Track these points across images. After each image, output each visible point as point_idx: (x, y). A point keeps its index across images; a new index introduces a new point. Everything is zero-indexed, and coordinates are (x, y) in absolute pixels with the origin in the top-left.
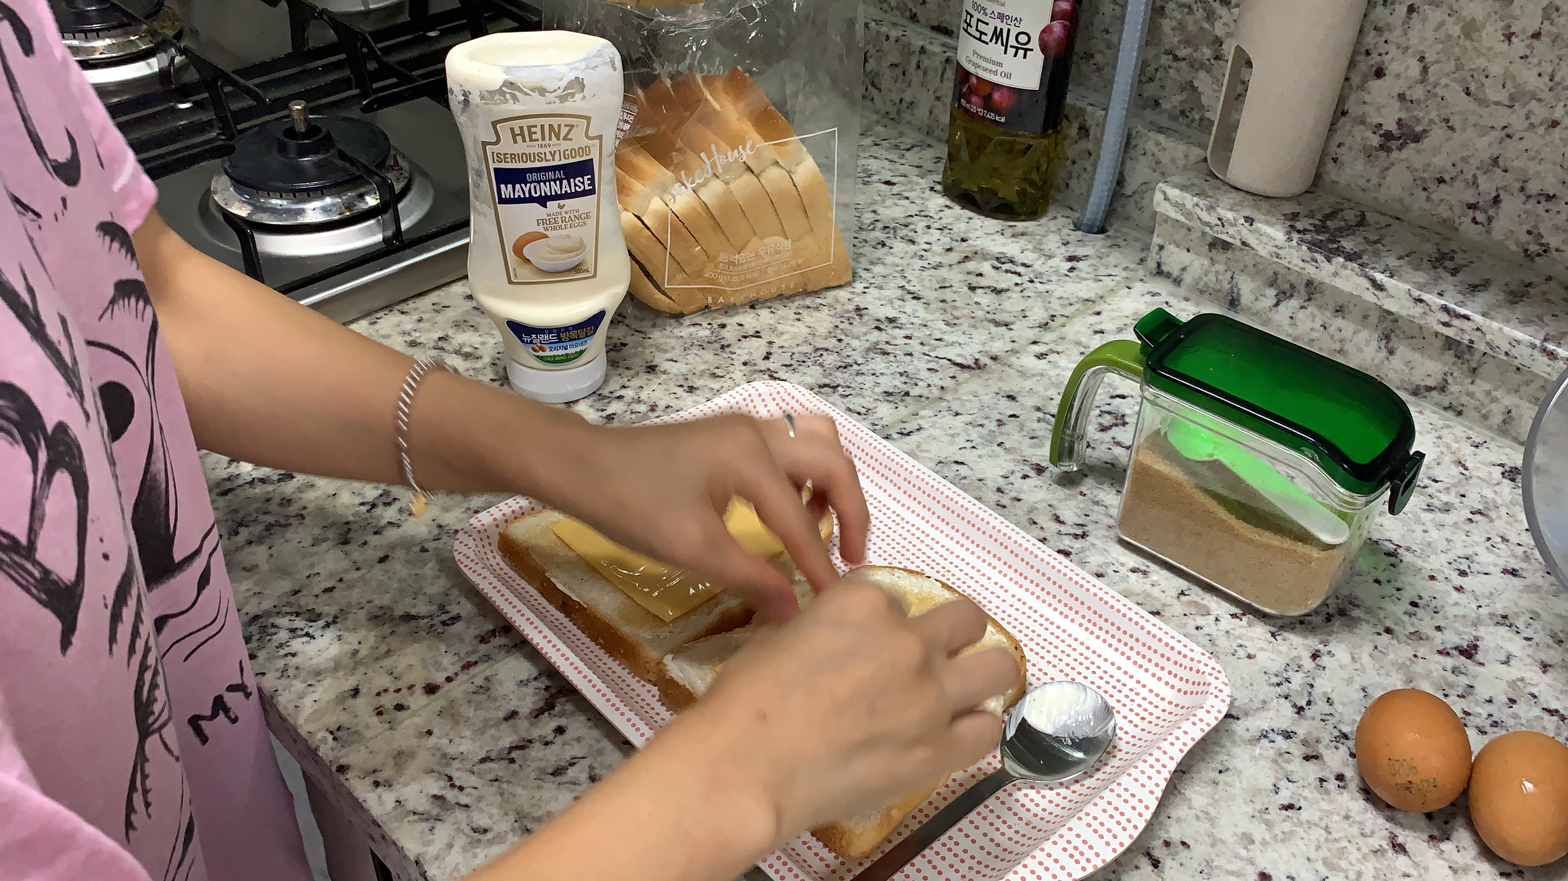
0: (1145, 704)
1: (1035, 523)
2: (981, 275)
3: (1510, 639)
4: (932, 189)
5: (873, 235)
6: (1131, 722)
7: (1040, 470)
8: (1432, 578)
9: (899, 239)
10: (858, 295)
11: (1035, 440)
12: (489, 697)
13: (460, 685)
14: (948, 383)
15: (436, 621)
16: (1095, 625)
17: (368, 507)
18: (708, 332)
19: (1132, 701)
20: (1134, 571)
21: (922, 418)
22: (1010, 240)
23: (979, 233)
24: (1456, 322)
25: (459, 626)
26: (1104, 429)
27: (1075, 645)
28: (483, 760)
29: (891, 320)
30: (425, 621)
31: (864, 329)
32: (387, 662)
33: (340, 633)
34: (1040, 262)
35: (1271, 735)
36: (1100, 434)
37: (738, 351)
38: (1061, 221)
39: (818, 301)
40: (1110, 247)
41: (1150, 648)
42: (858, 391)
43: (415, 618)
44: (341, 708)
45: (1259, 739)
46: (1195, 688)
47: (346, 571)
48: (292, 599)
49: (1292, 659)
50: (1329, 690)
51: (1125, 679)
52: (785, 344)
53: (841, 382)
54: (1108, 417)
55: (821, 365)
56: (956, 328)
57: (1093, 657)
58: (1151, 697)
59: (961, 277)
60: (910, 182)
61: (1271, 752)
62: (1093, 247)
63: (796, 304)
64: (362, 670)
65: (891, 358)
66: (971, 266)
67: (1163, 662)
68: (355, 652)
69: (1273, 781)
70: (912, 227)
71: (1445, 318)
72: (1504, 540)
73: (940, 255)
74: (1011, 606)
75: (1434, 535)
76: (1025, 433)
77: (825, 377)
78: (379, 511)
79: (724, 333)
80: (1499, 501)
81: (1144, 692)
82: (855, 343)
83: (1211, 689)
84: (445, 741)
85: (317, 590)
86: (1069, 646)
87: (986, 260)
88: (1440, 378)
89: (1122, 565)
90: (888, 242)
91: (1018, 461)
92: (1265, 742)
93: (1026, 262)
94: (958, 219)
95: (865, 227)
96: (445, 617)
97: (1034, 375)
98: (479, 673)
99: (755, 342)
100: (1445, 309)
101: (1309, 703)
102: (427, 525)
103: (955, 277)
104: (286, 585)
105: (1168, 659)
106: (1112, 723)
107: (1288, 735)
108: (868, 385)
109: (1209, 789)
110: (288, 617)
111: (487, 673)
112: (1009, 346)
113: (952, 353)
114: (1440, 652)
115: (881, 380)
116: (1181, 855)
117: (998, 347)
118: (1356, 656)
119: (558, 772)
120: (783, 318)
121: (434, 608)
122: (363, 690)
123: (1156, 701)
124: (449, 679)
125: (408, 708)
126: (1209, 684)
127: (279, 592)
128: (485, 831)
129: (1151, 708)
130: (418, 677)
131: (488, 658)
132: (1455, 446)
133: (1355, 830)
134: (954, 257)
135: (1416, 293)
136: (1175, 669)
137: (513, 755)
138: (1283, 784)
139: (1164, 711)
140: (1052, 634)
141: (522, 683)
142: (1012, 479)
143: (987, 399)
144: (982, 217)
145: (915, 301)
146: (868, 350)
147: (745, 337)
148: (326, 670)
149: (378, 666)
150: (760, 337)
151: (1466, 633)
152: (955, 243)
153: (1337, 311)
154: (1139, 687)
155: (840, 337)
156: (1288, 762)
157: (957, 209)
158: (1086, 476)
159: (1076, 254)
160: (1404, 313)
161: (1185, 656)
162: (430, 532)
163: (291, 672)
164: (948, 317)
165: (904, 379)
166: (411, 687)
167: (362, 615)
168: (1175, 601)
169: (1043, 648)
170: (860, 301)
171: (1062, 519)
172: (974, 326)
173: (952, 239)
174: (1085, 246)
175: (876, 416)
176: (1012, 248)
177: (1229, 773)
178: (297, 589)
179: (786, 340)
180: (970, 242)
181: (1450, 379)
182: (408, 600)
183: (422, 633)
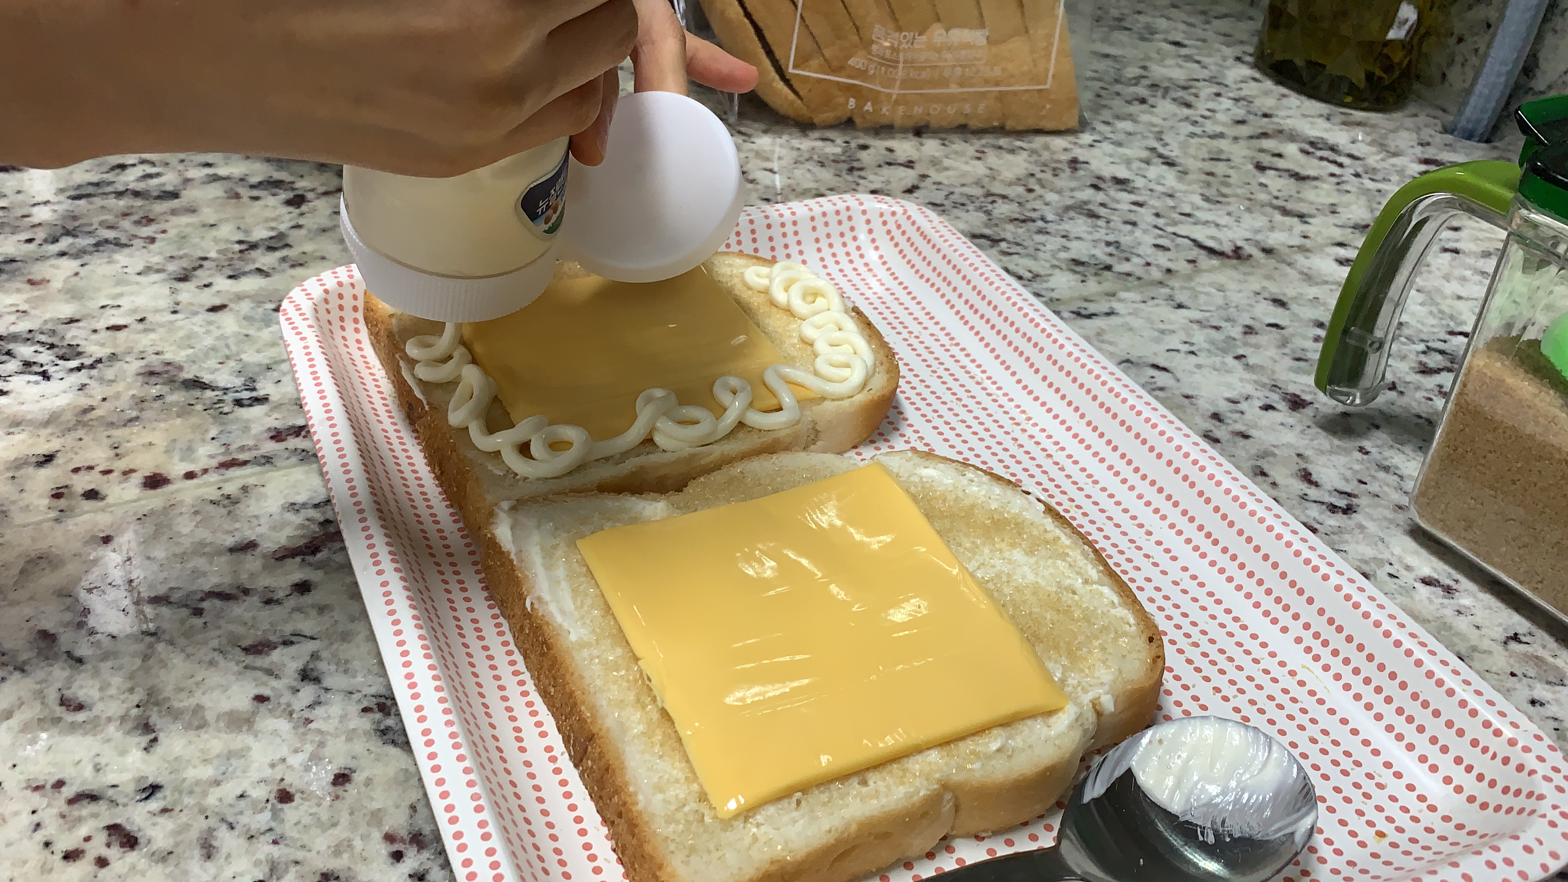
0: (1392, 809)
1: (1264, 474)
2: (1280, 155)
4: (1238, 58)
5: (1133, 89)
6: (1353, 834)
7: (1296, 403)
9: (1169, 100)
10: (1081, 146)
11: (1301, 364)
12: (229, 513)
13: (199, 486)
14: (1181, 266)
15: (230, 397)
16: (1325, 644)
17: (244, 247)
18: (838, 150)
19: (1367, 796)
20: (1427, 582)
21: (1120, 300)
22: (1337, 127)
23: (1289, 113)
25: (258, 410)
26: (1426, 371)
27: (1277, 671)
29: (1120, 182)
30: (217, 393)
31: (1073, 184)
32: (118, 433)
33: (87, 381)
34: (1378, 157)
36: (1419, 377)
37: (871, 177)
38: (1424, 120)
39: (1018, 143)
41: (1425, 704)
42: (1031, 251)
43: (204, 386)
44: (8, 475)
46: (1507, 801)
47: (157, 311)
48: (61, 328)
51: (1362, 753)
52: (946, 182)
53: (1009, 236)
54: (1439, 357)
55: (988, 213)
56: (1218, 206)
57: (1309, 703)
58: (1408, 799)
59: (1246, 152)
60: (1209, 48)
62: (1469, 154)
63: (984, 142)
64: (80, 433)
65: (1101, 223)
66: (1267, 144)
67: (1447, 737)
68: (89, 410)
70: (1193, 91)
73: (1224, 125)
74: (1176, 583)
76: (1286, 351)
77: (987, 226)
78: (254, 254)
79: (864, 155)
81: (1396, 787)
82: (1051, 197)
83: (1544, 807)
85: (101, 324)
86: (1266, 672)
87: (1294, 141)
89: (1408, 568)
90: (1151, 101)
91: (1264, 385)
93: (1356, 153)
94: (1266, 93)
95: (1123, 80)
96: (246, 395)
97: (1326, 282)
98: (237, 477)
99: (902, 172)
103: (1240, 152)
104: (67, 310)
105: (1461, 733)
106: (1307, 823)
108: (1049, 247)
110: (38, 347)
111: (251, 481)
112: (1297, 241)
113: (1201, 234)
115: (1074, 245)
117: (1275, 239)
119: (259, 648)
120: (956, 153)
121: (238, 382)
122: (60, 460)
123: (1416, 808)
124: (190, 475)
125: (103, 499)
126: (1541, 797)
127: (48, 316)
128: (80, 707)
129: (1403, 820)
130: (147, 463)
131: (268, 460)
134: (1244, 130)
136: (1471, 756)
137: (206, 605)
139: (1429, 830)
140: (1239, 644)
141: (294, 507)
142: (1244, 406)
143: (1236, 298)
144: (1303, 98)
145: (1165, 167)
146: (1068, 208)
147: (889, 164)
148: (31, 423)
149: (106, 433)
150: (912, 168)
152: (1251, 117)
154: (1386, 776)
155: (1031, 186)
157: (1269, 84)
158: (1377, 427)
159: (1438, 158)
161: (1498, 733)
164: (1211, 193)
165: (1111, 249)
166: (127, 473)
167: (134, 366)
168: (1498, 649)
169: (1213, 663)
170: (1081, 154)
171: (1314, 477)
172: (1248, 210)
173: (1249, 112)
175: (1045, 285)
176: (1339, 137)
178: (77, 317)
179: (948, 178)
180: (1275, 119)
182: (212, 363)
183: (199, 407)
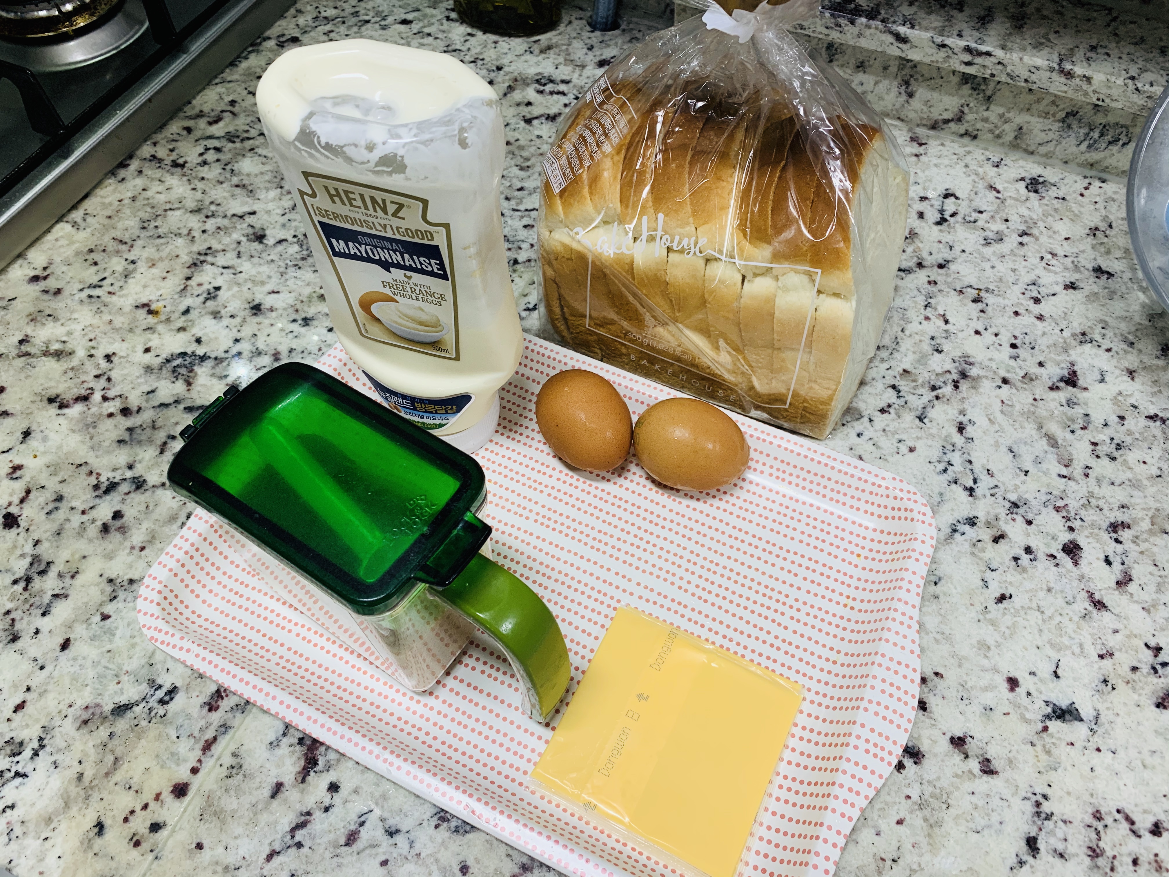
2: (529, 103)
3: (1096, 355)
4: (448, 18)
8: (1016, 313)
12: (245, 776)
13: (209, 773)
15: (153, 702)
17: (22, 584)
19: (842, 539)
22: (540, 58)
23: (510, 57)
24: (979, 60)
25: (179, 699)
28: (270, 857)
30: (142, 705)
32: (119, 776)
33: (53, 759)
34: (576, 75)
35: (960, 527)
38: (577, 24)
40: (630, 41)
43: (128, 707)
44: (91, 854)
45: (951, 537)
47: (29, 675)
49: (945, 440)
50: (985, 462)
56: (531, 171)
58: (856, 529)
60: (425, 16)
61: (967, 547)
62: (616, 44)
64: (96, 796)
66: (517, 95)
67: (858, 494)
68: (80, 776)
69: (979, 576)
71: (968, 58)
72: (1054, 255)
75: (1002, 268)
78: (36, 585)
80: (1035, 217)
84: (221, 850)
85: (6, 712)
87: (528, 85)
88: (956, 110)
92: (957, 535)
93: (564, 78)
94: (485, 46)
96: (160, 694)
98: (222, 751)
100: (968, 50)
101: (975, 481)
102: (98, 585)
103: (509, 113)
105: (863, 491)
107: (972, 522)
109: (934, 606)
111: (232, 747)
114: (1051, 389)
116: (939, 687)
118: (992, 417)
119: (351, 838)
121: (144, 688)
122: (107, 822)
123: (862, 532)
124: (195, 771)
125: (165, 824)
126: (910, 511)
129: (861, 542)
130: (161, 783)
131: (225, 727)
132: (980, 170)
133: (1060, 602)
135: (939, 40)
136: (872, 498)
138: (989, 575)
141: (273, 745)
148: (57, 813)
149: (112, 783)
151: (1062, 362)
153: (858, 67)
154: (842, 523)
156: (983, 550)
159: (604, 57)
160: (927, 60)
161: (879, 486)
162: (103, 592)
163: (18, 830)
164: (519, 161)
166: (158, 797)
167: (69, 727)
174: (608, 46)
176: (546, 66)
177: (943, 582)
180: (506, 69)
181: (966, 110)
182: (112, 687)
183: (144, 723)
